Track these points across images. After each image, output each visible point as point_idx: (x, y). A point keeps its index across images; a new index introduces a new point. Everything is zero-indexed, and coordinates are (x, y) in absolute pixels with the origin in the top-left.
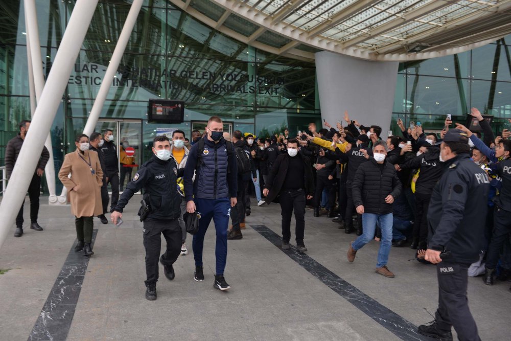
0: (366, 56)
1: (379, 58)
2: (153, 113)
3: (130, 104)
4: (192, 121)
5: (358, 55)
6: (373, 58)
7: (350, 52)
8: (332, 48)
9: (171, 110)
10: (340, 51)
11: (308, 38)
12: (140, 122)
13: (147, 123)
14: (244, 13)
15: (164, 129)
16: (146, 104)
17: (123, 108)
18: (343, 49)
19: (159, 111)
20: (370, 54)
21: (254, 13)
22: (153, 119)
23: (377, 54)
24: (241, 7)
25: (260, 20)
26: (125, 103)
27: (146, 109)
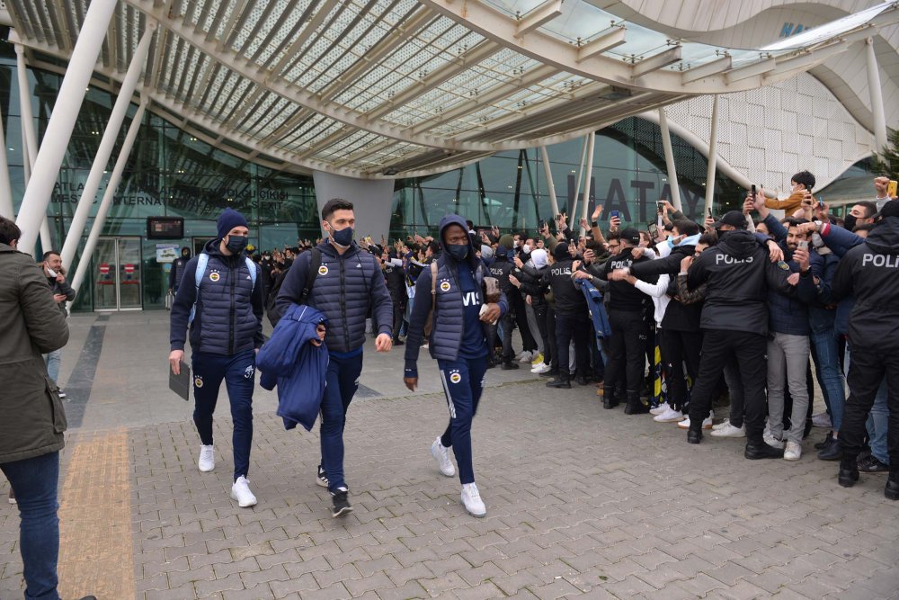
0: (357, 175)
1: (371, 177)
2: (152, 230)
3: (125, 221)
4: (193, 237)
5: (350, 174)
6: (364, 177)
7: (342, 172)
8: (323, 168)
9: (171, 227)
10: (332, 171)
11: (300, 160)
12: (138, 239)
13: (146, 239)
14: (236, 138)
15: (164, 245)
16: (145, 221)
17: (118, 226)
18: (335, 169)
19: (158, 228)
20: (361, 173)
21: (246, 138)
22: (152, 235)
23: (368, 174)
24: (233, 133)
25: (252, 144)
26: (120, 221)
27: (146, 226)
